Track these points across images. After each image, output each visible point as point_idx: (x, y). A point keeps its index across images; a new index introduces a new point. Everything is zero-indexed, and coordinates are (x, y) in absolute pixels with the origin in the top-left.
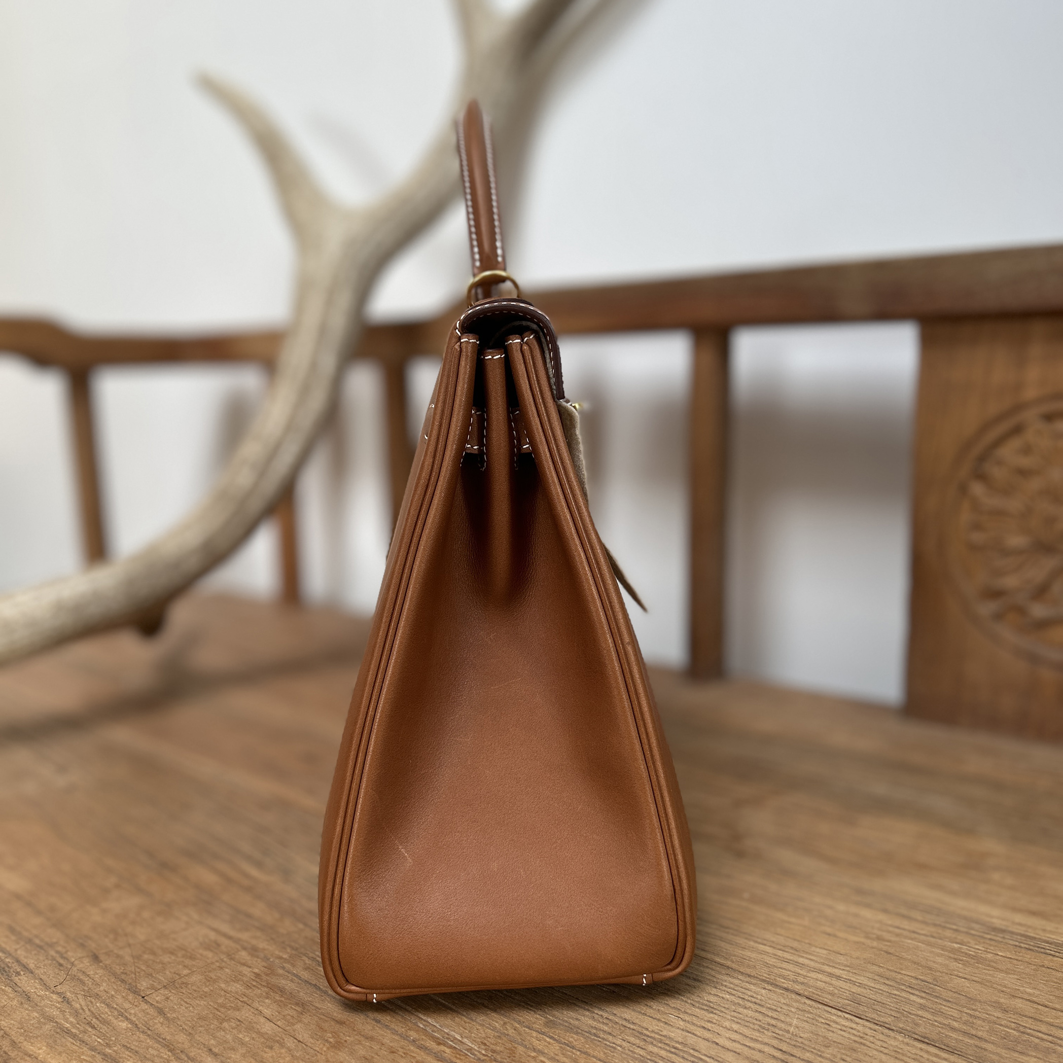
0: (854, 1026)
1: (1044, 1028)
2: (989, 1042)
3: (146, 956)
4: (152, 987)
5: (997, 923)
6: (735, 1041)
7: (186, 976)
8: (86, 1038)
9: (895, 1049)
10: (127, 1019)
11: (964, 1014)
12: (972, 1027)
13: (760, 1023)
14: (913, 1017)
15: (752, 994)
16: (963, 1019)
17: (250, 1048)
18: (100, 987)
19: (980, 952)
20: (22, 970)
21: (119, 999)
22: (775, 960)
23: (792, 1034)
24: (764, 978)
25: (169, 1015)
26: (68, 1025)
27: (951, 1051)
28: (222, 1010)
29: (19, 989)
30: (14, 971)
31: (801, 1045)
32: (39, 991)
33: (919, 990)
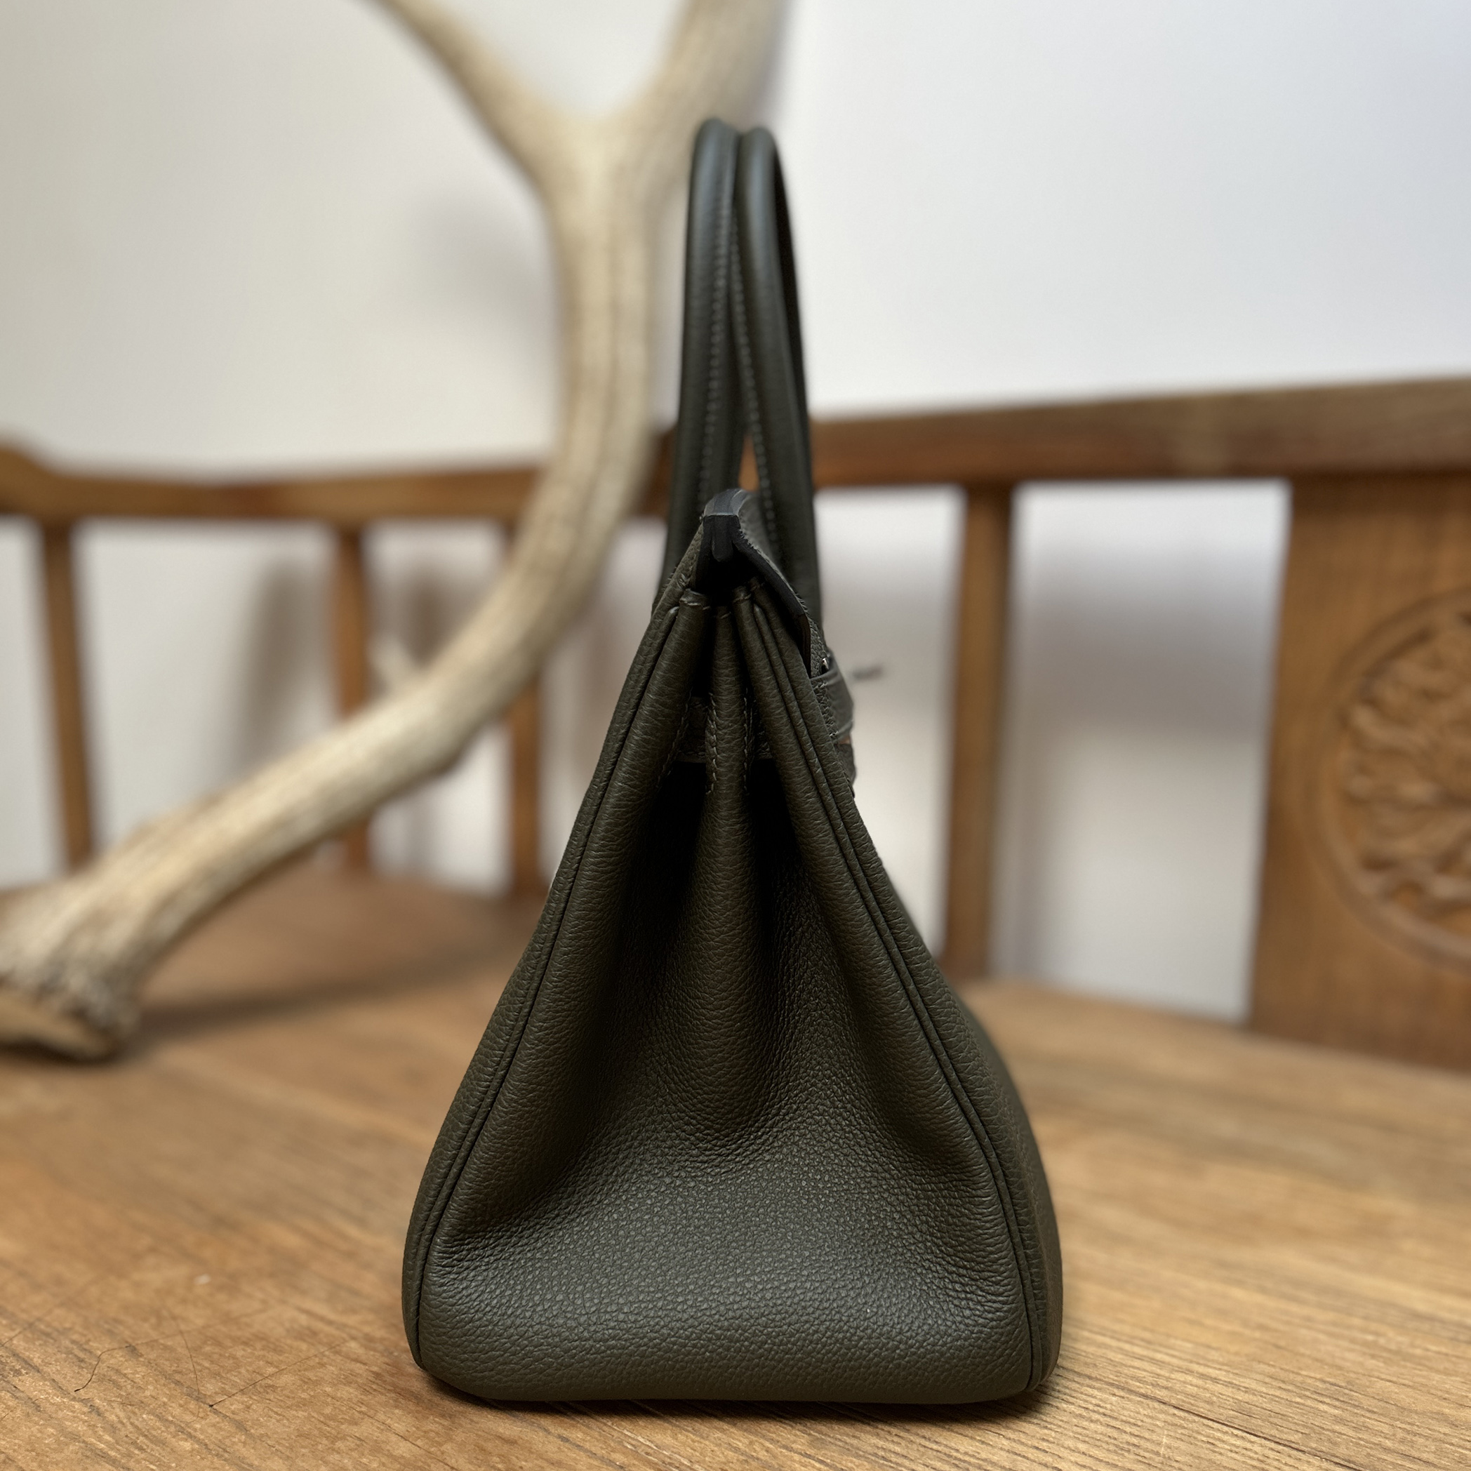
0: (1249, 1446)
3: (208, 1349)
4: (223, 1392)
6: (1084, 1466)
7: (270, 1376)
8: (132, 1464)
10: (190, 1436)
11: (1399, 1430)
14: (1327, 1433)
15: (1098, 1402)
16: (1398, 1436)
18: (144, 1392)
20: (22, 1368)
21: (177, 1411)
22: (1120, 1356)
23: (1164, 1457)
24: (1112, 1381)
25: (252, 1431)
26: (103, 1445)
28: (331, 1423)
29: (21, 1394)
30: (11, 1370)
32: (52, 1398)
33: (1330, 1397)
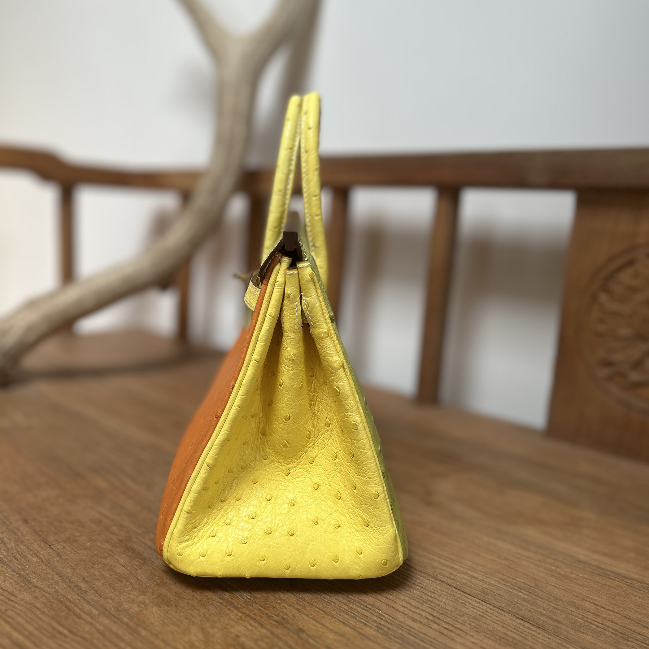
0: (481, 606)
1: (599, 620)
2: (564, 624)
3: (56, 523)
5: (582, 558)
6: (405, 607)
7: (78, 536)
8: (11, 564)
9: (504, 622)
10: (38, 556)
11: (551, 607)
12: (555, 615)
13: (422, 599)
14: (518, 605)
15: (421, 582)
16: (550, 609)
17: (108, 580)
18: (25, 537)
19: (568, 573)
21: (35, 545)
22: (438, 564)
23: (441, 607)
24: (430, 574)
25: (63, 557)
27: (538, 626)
28: (96, 557)
31: (446, 614)
33: (526, 591)
